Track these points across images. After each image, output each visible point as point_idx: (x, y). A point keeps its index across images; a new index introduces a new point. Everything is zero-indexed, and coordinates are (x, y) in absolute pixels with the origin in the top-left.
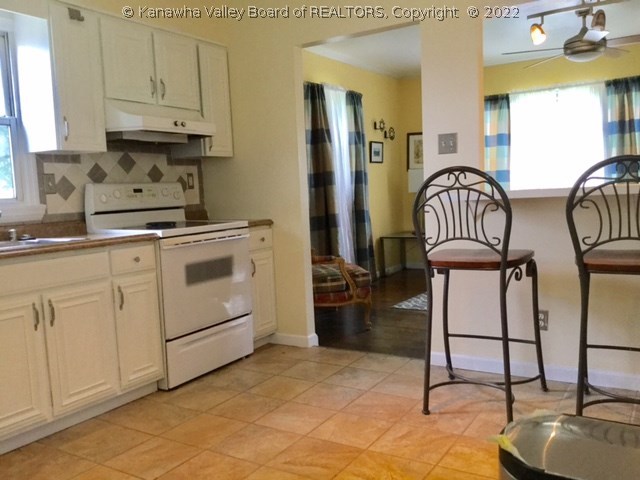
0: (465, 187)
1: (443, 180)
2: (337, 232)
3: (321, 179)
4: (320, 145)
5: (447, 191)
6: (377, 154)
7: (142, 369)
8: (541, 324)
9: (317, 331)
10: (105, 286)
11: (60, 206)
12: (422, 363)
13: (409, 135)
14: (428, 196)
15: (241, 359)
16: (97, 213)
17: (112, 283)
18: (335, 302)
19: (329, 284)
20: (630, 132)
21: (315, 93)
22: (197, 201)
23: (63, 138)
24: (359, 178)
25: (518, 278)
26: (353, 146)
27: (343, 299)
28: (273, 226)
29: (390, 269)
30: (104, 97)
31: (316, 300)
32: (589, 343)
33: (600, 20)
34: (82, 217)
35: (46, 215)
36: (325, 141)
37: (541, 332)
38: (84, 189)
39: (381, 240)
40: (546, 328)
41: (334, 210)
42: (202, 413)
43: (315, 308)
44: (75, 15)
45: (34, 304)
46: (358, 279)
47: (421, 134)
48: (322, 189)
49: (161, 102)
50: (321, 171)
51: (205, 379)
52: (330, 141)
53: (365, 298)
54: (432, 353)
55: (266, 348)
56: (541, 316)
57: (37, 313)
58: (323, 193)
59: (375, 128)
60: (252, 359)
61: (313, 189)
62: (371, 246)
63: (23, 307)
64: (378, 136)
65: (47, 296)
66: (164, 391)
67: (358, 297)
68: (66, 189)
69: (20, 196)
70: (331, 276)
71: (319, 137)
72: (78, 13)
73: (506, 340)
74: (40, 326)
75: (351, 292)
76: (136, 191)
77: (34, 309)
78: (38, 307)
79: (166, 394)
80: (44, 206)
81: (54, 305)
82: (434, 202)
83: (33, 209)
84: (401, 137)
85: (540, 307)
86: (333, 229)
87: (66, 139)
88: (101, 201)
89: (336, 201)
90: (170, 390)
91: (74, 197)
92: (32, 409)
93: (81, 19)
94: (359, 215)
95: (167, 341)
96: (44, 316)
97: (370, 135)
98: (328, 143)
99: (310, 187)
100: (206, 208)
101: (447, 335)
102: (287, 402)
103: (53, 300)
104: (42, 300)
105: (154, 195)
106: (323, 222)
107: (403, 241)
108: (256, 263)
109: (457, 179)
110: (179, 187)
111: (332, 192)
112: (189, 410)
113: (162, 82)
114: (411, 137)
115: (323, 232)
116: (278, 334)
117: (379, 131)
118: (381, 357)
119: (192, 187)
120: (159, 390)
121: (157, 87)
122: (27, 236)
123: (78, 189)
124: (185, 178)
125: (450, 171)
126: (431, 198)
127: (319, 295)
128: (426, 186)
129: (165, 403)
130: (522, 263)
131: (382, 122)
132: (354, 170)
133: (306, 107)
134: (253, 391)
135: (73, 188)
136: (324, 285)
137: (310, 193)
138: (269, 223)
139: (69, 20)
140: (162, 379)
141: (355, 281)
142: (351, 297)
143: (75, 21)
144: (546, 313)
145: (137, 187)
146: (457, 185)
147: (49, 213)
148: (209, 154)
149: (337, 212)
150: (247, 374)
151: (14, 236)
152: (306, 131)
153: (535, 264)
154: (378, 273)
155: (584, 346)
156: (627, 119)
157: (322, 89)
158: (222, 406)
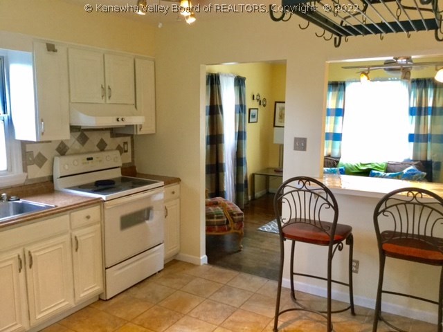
0: (309, 191)
1: (295, 184)
2: (224, 175)
3: (215, 139)
4: (215, 116)
5: (297, 191)
6: (254, 116)
7: (89, 289)
8: (354, 269)
9: (207, 254)
10: (66, 238)
11: (37, 173)
12: (276, 284)
13: (276, 102)
14: (285, 193)
15: (155, 274)
16: (61, 177)
17: (71, 234)
18: (218, 232)
19: (215, 220)
20: (425, 115)
21: (213, 81)
22: (129, 160)
23: (40, 133)
24: (240, 136)
25: (340, 249)
26: (238, 115)
27: (225, 230)
28: (181, 183)
29: (258, 194)
30: (70, 101)
31: (206, 231)
32: (383, 289)
33: (407, 76)
34: (51, 178)
35: (27, 180)
36: (219, 113)
37: (353, 274)
38: (53, 160)
39: (253, 175)
40: (356, 272)
41: (222, 160)
42: (128, 322)
43: (206, 235)
44: (51, 48)
45: (19, 256)
46: (234, 217)
47: (284, 102)
48: (215, 146)
49: (108, 101)
50: (215, 134)
51: (131, 290)
52: (222, 113)
53: (239, 229)
54: (283, 279)
55: (173, 263)
56: (354, 264)
57: (21, 262)
58: (215, 149)
59: (253, 99)
60: (162, 273)
61: (209, 146)
62: (246, 181)
63: (12, 259)
64: (255, 104)
65: (28, 249)
66: (104, 300)
67: (234, 229)
68: (40, 160)
69: (10, 169)
70: (217, 214)
71: (215, 111)
72: (53, 46)
73: (330, 280)
74: (22, 270)
75: (230, 225)
76: (88, 159)
77: (19, 259)
78: (21, 257)
79: (105, 303)
80: (26, 174)
81: (33, 255)
82: (289, 196)
83: (18, 176)
84: (270, 104)
85: (354, 258)
86: (221, 174)
87: (43, 134)
88: (64, 168)
89: (224, 154)
90: (107, 300)
91: (47, 165)
92: (16, 324)
93: (55, 51)
94: (239, 160)
95: (106, 269)
96: (26, 262)
97: (250, 104)
98: (221, 115)
99: (207, 144)
100: (136, 164)
101: (292, 274)
102: (185, 315)
103: (31, 251)
104: (24, 252)
105: (100, 161)
106: (214, 168)
107: (267, 177)
108: (168, 209)
109: (304, 184)
110: (118, 152)
111: (222, 148)
112: (120, 319)
113: (109, 88)
114: (277, 104)
115: (214, 175)
116: (181, 254)
117: (255, 101)
118: (248, 276)
119: (126, 151)
120: (100, 299)
121: (106, 91)
122: (13, 198)
123: (49, 159)
124: (122, 146)
125: (300, 179)
126: (286, 194)
127: (209, 227)
128: (284, 186)
129: (103, 311)
130: (343, 239)
131: (258, 95)
132: (237, 131)
133: (207, 90)
134: (163, 304)
135: (46, 160)
136: (212, 220)
137: (207, 148)
138: (178, 180)
139: (47, 52)
140: (102, 293)
141: (232, 218)
142: (229, 229)
143: (52, 52)
144: (358, 262)
145: (89, 156)
146: (304, 188)
147: (29, 178)
148: (139, 133)
149: (224, 162)
150: (159, 287)
151: (5, 198)
152: (207, 107)
153: (352, 236)
154: (250, 197)
155: (380, 291)
156: (423, 106)
157: (218, 77)
158: (141, 317)
